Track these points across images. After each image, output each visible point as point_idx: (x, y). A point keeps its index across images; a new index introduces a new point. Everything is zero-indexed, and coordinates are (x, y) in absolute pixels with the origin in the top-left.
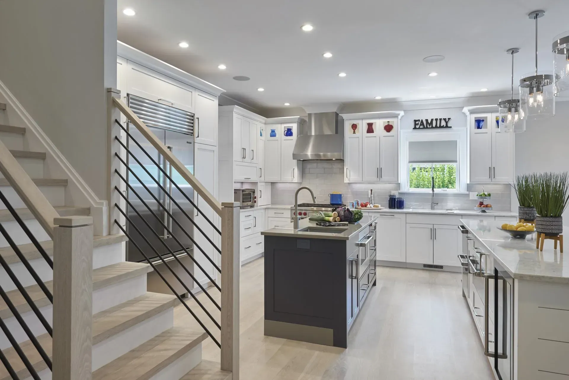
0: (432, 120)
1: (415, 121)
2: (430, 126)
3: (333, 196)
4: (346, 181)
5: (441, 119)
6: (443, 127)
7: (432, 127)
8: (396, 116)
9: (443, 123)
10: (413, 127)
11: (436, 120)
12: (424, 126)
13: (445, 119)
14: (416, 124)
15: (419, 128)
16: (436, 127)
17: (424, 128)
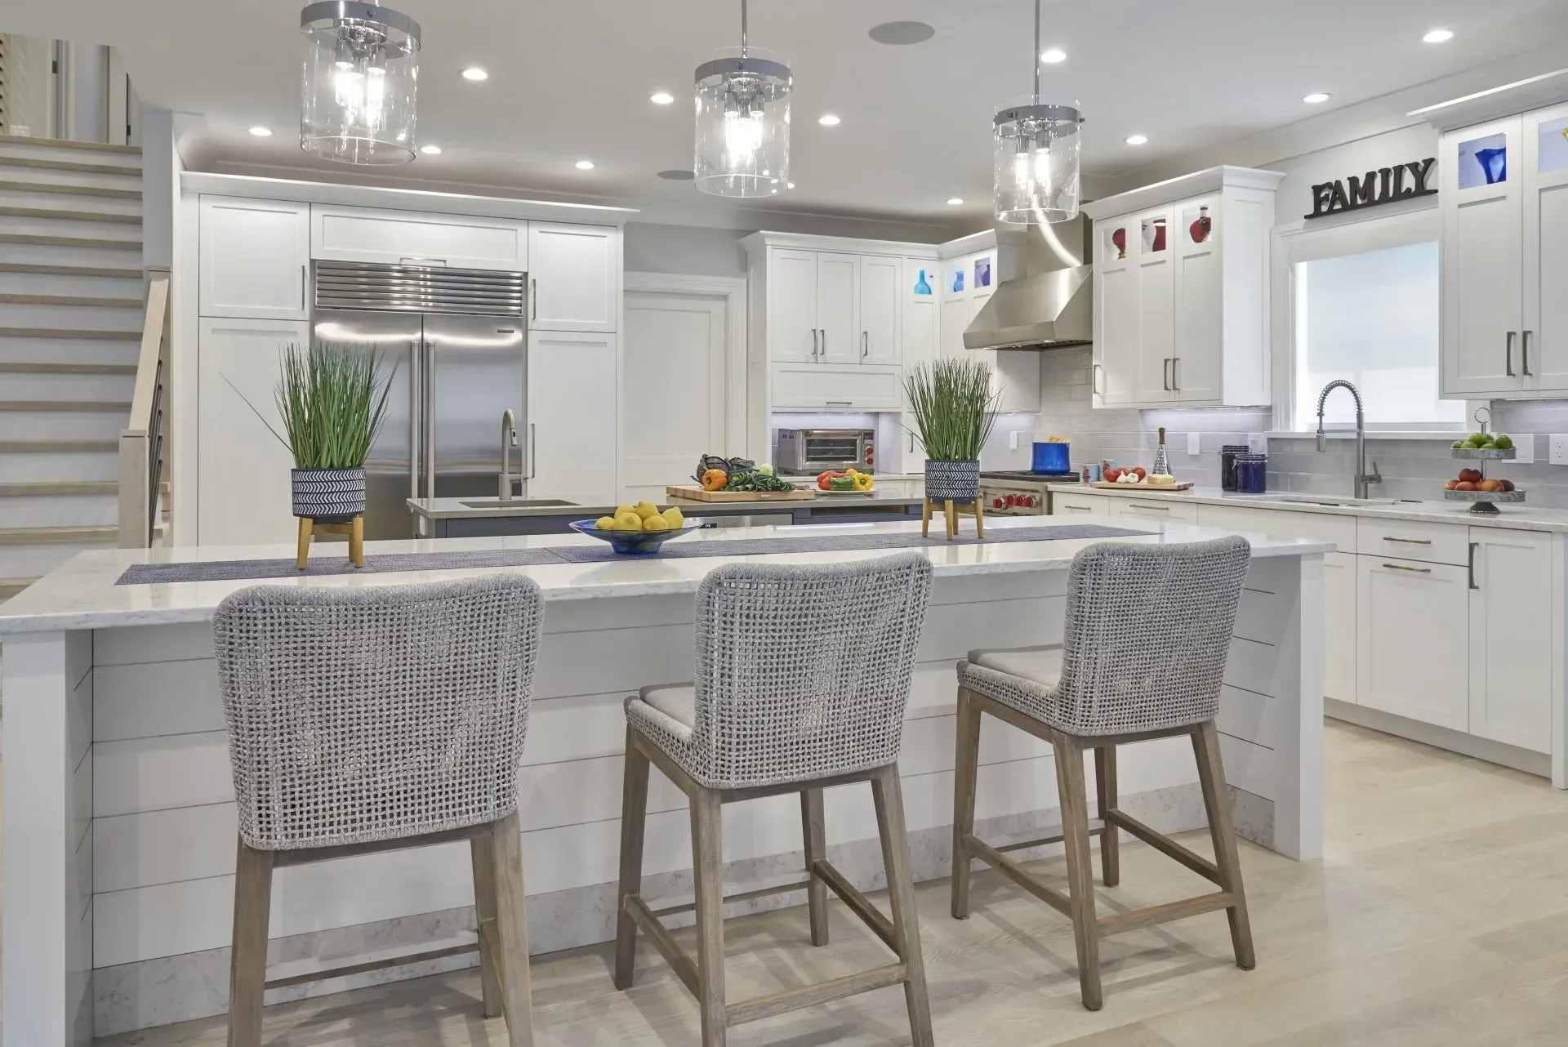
0: (1371, 177)
1: (1317, 190)
2: (1363, 198)
3: (1040, 449)
4: (1097, 402)
5: (1399, 170)
6: (1409, 194)
7: (1371, 203)
8: (1215, 187)
9: (1409, 181)
10: (1311, 211)
11: (1385, 173)
12: (1343, 199)
13: (1414, 167)
14: (1318, 202)
15: (1331, 211)
16: (1385, 199)
17: (1347, 208)
